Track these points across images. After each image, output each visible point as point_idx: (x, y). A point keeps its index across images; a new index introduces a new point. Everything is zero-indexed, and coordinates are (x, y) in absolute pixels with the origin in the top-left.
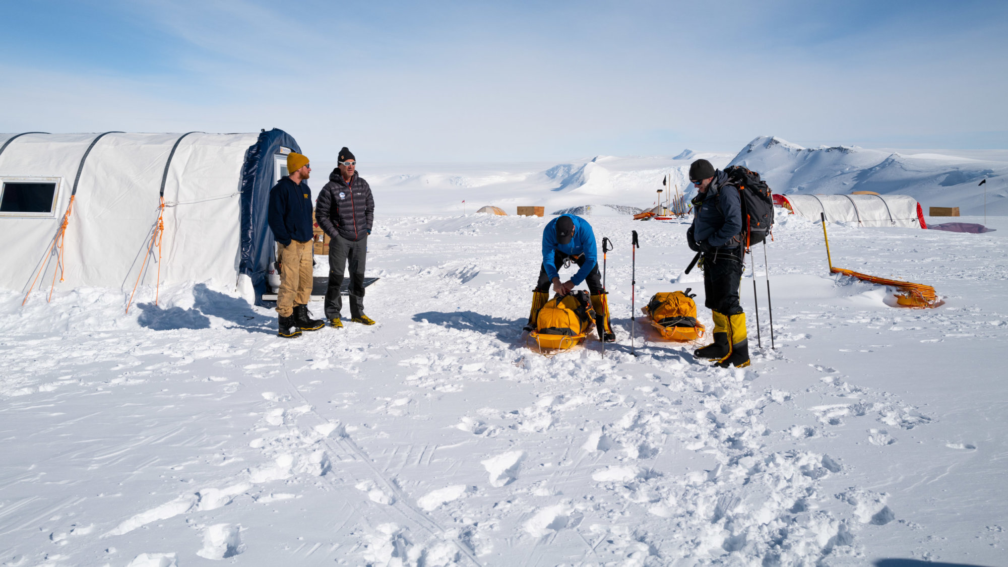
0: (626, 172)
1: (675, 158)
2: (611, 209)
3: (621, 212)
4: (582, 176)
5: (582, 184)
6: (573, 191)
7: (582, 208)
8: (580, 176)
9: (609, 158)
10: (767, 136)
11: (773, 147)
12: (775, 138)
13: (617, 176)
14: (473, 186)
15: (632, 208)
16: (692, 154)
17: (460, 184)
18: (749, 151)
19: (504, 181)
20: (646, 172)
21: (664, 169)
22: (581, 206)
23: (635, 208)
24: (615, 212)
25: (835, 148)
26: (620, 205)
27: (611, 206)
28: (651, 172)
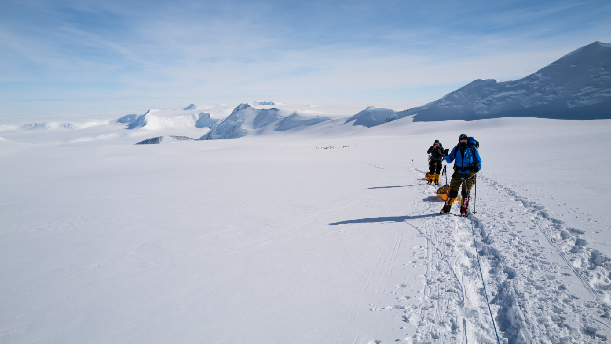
0: (167, 118)
1: (185, 109)
2: (173, 138)
3: (178, 139)
4: (144, 121)
5: (145, 124)
6: (140, 129)
7: (158, 138)
8: (143, 121)
9: (156, 110)
10: (245, 103)
11: (248, 108)
12: (248, 104)
13: (163, 120)
14: (79, 128)
15: (183, 137)
16: (195, 106)
17: (71, 128)
18: (238, 110)
19: (97, 124)
20: (177, 117)
21: (186, 115)
22: (157, 137)
23: (184, 137)
24: (175, 139)
25: (273, 109)
26: (177, 135)
27: (173, 136)
28: (180, 117)
